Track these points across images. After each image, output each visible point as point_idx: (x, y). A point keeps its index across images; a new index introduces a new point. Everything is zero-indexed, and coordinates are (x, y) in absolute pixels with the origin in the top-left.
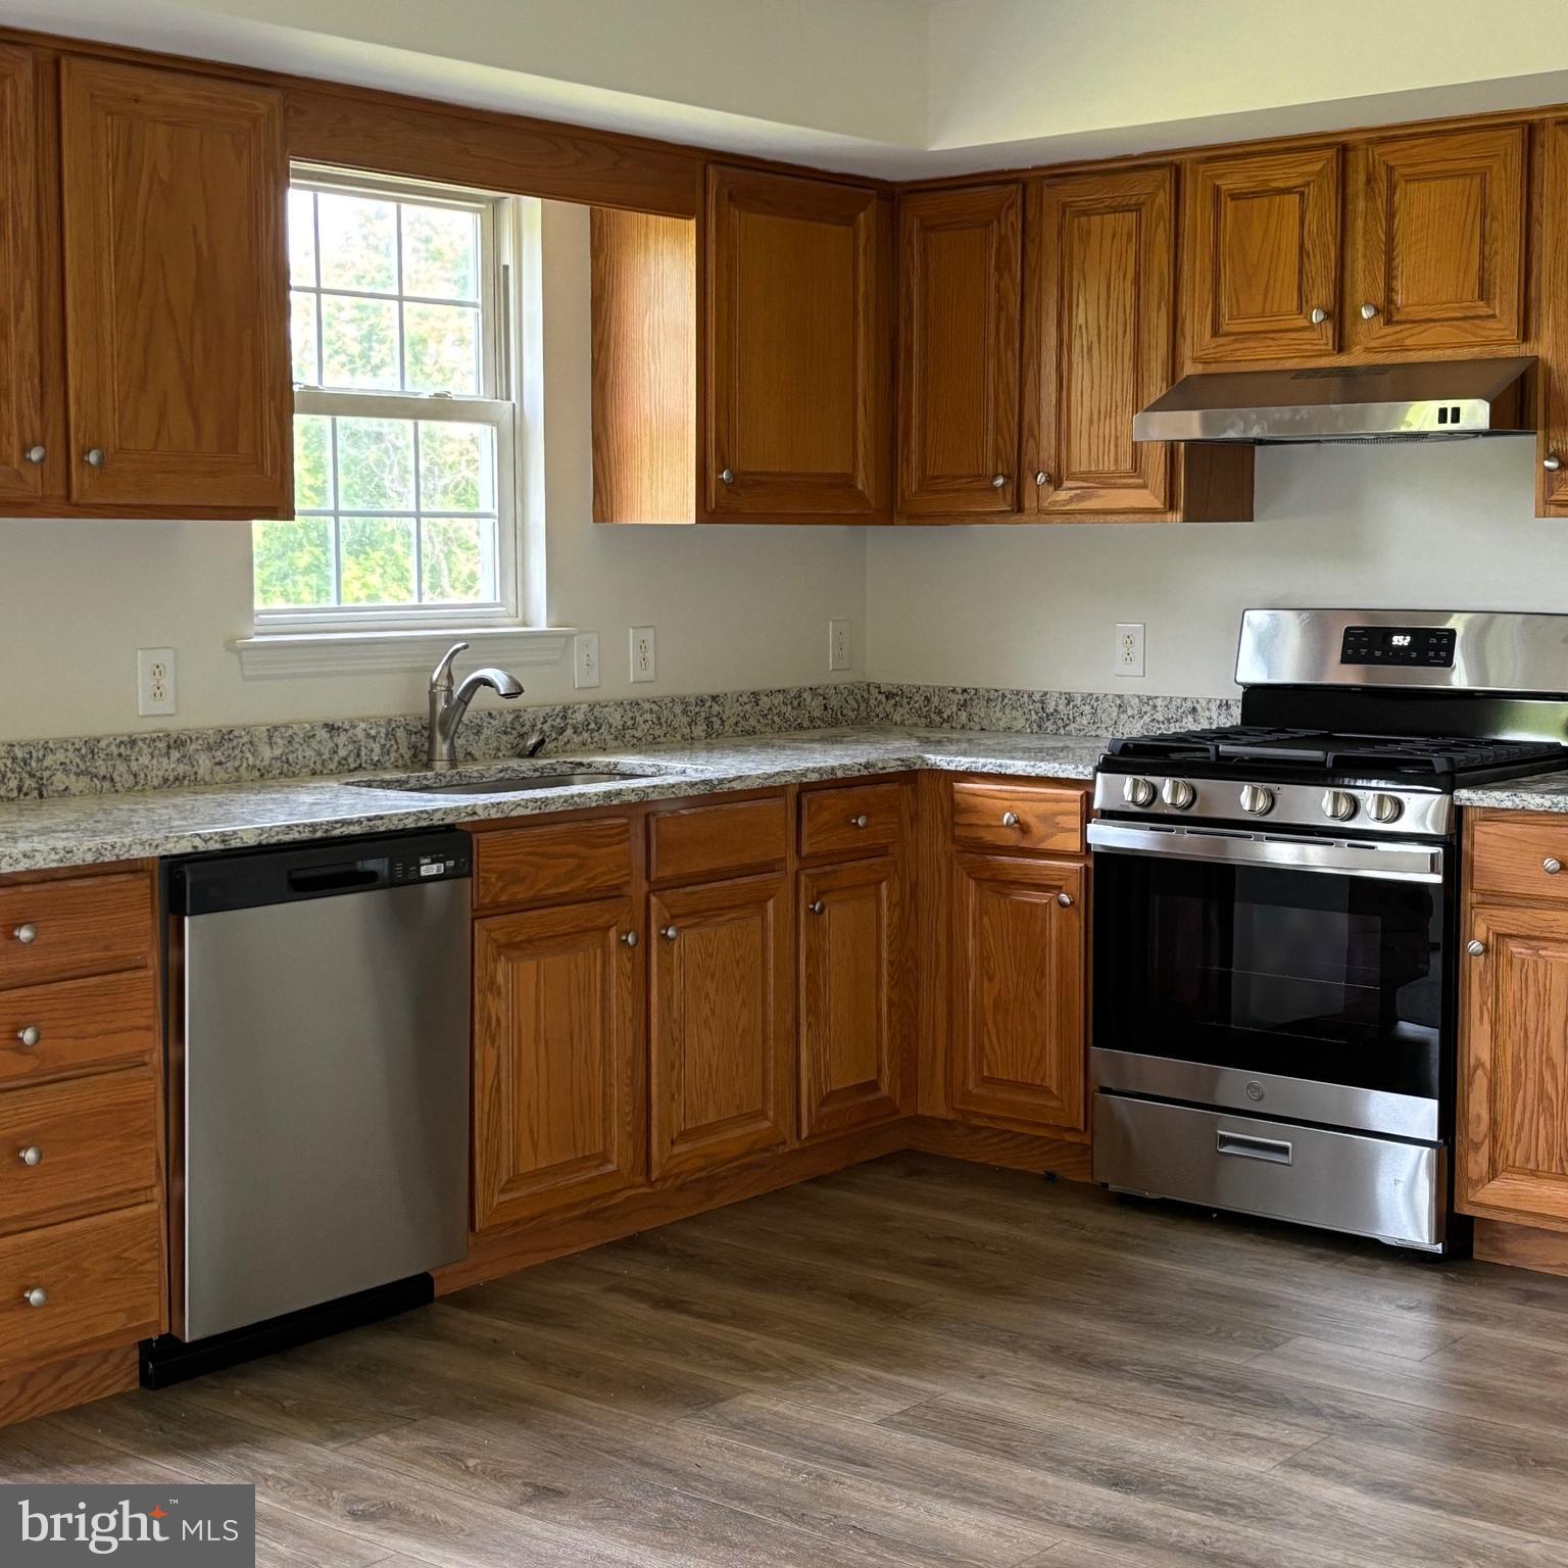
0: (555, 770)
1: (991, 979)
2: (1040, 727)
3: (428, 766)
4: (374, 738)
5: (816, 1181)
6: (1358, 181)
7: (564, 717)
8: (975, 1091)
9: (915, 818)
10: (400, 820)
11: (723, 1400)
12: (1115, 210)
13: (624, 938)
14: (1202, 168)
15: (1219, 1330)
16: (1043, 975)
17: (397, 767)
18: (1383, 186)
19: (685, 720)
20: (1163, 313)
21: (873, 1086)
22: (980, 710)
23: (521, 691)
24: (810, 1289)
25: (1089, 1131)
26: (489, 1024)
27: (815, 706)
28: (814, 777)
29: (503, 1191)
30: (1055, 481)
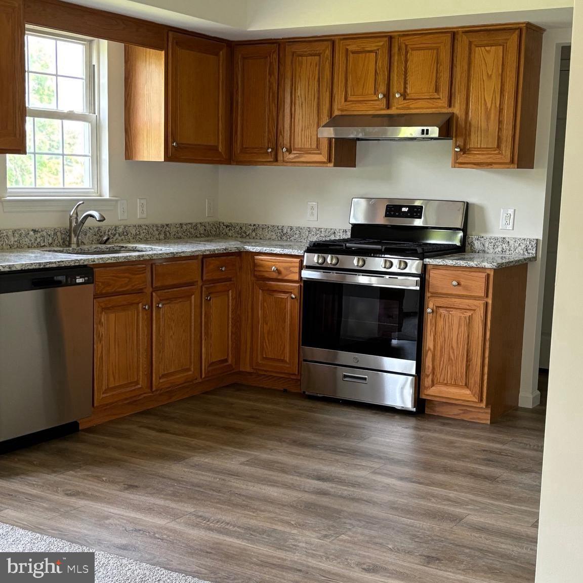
0: (114, 249)
1: (267, 324)
2: (281, 238)
3: (69, 246)
4: (49, 235)
5: (207, 393)
6: (395, 50)
7: (116, 230)
8: (260, 362)
9: (241, 268)
10: (69, 263)
11: (186, 459)
12: (311, 55)
13: (144, 307)
14: (342, 42)
15: (346, 435)
16: (285, 322)
17: (57, 246)
18: (404, 52)
19: (157, 233)
20: (328, 93)
21: (226, 360)
22: (260, 232)
23: (104, 219)
24: (210, 425)
25: (300, 375)
26: (99, 336)
27: (201, 229)
28: (208, 253)
29: (103, 393)
30: (289, 151)
